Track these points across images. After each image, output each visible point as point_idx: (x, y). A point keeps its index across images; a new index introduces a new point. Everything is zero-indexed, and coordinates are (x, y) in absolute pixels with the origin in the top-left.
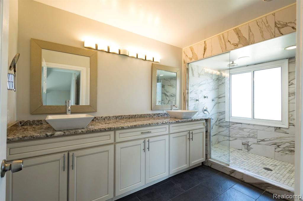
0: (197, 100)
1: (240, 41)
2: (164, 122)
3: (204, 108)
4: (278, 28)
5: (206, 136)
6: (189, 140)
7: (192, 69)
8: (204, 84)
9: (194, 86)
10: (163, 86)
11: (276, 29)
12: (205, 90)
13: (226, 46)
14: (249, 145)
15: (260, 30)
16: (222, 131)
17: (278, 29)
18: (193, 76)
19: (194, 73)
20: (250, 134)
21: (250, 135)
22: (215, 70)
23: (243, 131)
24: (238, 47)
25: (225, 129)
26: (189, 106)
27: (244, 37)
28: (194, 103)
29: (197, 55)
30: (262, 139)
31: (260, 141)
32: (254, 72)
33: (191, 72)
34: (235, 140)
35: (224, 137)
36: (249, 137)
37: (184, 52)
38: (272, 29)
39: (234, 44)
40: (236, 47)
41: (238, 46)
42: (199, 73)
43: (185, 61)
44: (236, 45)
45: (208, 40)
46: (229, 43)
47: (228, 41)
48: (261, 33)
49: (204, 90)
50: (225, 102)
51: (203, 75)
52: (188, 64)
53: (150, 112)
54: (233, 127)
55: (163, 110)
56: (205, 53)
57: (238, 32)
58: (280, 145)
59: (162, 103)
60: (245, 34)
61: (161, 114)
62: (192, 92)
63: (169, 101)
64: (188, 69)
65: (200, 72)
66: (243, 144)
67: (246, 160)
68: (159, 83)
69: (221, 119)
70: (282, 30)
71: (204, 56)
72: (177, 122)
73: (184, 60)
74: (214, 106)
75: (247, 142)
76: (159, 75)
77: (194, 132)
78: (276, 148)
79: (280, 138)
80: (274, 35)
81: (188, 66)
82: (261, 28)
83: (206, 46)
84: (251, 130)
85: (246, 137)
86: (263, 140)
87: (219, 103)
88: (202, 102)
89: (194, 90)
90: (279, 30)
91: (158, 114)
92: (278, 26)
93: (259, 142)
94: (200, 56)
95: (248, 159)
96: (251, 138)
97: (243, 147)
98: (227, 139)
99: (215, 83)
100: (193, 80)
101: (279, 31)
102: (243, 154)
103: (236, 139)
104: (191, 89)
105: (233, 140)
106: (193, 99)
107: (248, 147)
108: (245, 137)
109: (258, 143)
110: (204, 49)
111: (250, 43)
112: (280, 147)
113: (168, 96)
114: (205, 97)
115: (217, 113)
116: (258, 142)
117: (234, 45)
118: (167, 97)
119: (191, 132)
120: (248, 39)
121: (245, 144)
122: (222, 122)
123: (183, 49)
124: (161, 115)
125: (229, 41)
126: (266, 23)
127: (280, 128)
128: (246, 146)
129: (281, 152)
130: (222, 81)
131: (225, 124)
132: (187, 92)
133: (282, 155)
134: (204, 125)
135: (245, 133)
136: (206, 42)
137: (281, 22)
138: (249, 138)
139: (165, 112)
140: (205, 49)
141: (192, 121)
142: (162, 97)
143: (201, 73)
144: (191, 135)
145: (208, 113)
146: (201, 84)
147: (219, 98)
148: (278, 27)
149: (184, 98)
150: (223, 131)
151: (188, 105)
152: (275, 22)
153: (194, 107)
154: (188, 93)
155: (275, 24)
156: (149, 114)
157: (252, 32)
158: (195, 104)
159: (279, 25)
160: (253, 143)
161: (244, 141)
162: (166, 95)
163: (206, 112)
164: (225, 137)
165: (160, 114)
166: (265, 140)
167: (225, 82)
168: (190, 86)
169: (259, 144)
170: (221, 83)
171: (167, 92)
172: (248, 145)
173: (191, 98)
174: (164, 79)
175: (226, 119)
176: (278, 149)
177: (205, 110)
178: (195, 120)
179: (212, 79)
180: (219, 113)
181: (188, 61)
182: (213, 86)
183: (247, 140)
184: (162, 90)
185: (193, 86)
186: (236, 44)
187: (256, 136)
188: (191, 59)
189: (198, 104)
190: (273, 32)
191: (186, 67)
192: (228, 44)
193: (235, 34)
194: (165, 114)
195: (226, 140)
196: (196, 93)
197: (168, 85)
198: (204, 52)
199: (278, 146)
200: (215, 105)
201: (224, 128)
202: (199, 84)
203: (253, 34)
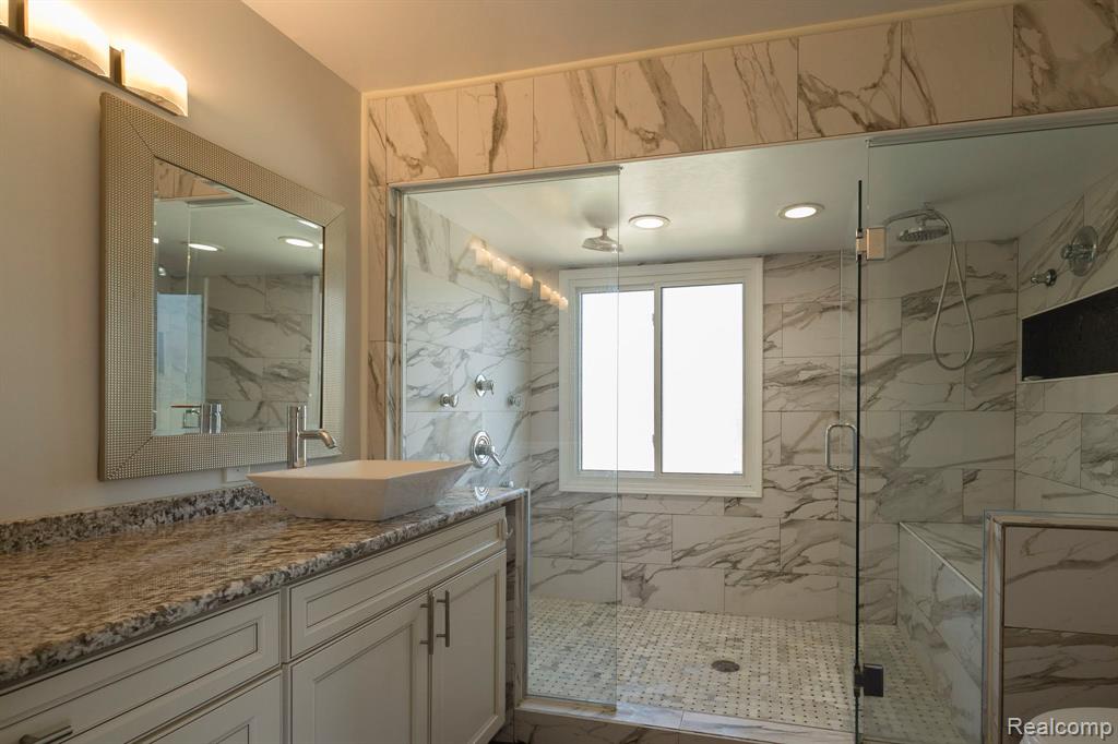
0: (444, 401)
1: (666, 125)
2: (236, 587)
3: (473, 441)
4: (810, 104)
5: (508, 587)
6: (430, 651)
7: (418, 231)
8: (475, 320)
9: (432, 326)
10: (217, 320)
11: (802, 105)
12: (478, 350)
13: (605, 132)
14: (647, 577)
15: (746, 95)
16: (544, 538)
17: (809, 109)
18: (427, 270)
19: (431, 250)
20: (649, 535)
21: (650, 538)
22: (514, 259)
23: (626, 524)
24: (657, 152)
25: (559, 524)
26: (404, 431)
27: (685, 110)
28: (429, 417)
29: (454, 150)
30: (687, 546)
31: (681, 554)
32: (664, 290)
33: (415, 247)
34: (596, 565)
35: (553, 563)
36: (646, 546)
37: (371, 116)
38: (788, 104)
39: (642, 133)
40: (652, 150)
41: (658, 146)
42: (451, 261)
43: (379, 173)
44: (649, 141)
45: (517, 80)
46: (619, 122)
47: (617, 112)
48: (749, 109)
49: (475, 351)
50: (556, 409)
51: (470, 273)
52: (399, 192)
53: (93, 500)
54: (590, 514)
55: (223, 470)
56: (501, 149)
57: (658, 80)
58: (738, 562)
59: (208, 421)
60: (689, 96)
61: (207, 497)
62: (417, 354)
63: (261, 403)
64: (394, 224)
65: (456, 259)
66: (624, 578)
67: (650, 646)
68: (186, 297)
69: (542, 486)
70: (822, 116)
71: (491, 161)
72: (348, 553)
73: (371, 168)
74: (514, 431)
75: (639, 568)
76: (186, 243)
77: (454, 587)
78: (727, 571)
79: (741, 534)
80: (795, 130)
81: (395, 202)
82: (748, 88)
83: (505, 109)
84: (653, 518)
85: (637, 547)
86: (690, 552)
87: (533, 413)
88: (467, 412)
89: (431, 348)
90: (810, 113)
91: (176, 504)
92: (811, 96)
93: (679, 559)
94: (471, 157)
95: (654, 639)
96: (654, 551)
97: (624, 590)
98: (564, 570)
99: (518, 323)
100: (423, 294)
101: (812, 118)
102: (630, 623)
103: (601, 562)
104: (412, 337)
105: (590, 568)
106: (423, 393)
107: (644, 587)
108: (631, 547)
109: (677, 564)
110: (491, 124)
111: (710, 147)
112: (739, 566)
113: (251, 377)
114: (479, 386)
115: (527, 458)
116: (674, 561)
117: (643, 139)
118: (247, 385)
119: (438, 594)
120: (698, 121)
121: (632, 575)
122: (549, 499)
123: (365, 96)
124: (201, 505)
125: (621, 111)
126: (767, 69)
127: (739, 499)
128: (636, 583)
129: (742, 582)
130: (545, 318)
131: (557, 505)
132: (390, 353)
133: (743, 594)
134: (499, 535)
135: (631, 534)
136: (507, 90)
137: (820, 85)
138: (647, 550)
139: (234, 480)
140: (499, 128)
141: (444, 525)
142: (210, 381)
143: (460, 261)
144: (439, 610)
145: (492, 463)
146: (462, 316)
147: (534, 391)
148: (810, 102)
149: (376, 385)
150: (550, 537)
151: (397, 429)
152: (799, 77)
153: (430, 438)
154: (397, 360)
155: (800, 85)
156: (79, 518)
157: (714, 95)
158: (433, 423)
159: (810, 90)
160: (658, 567)
161: (628, 565)
162: (236, 369)
163: (484, 459)
164: (559, 561)
165: (189, 501)
166: (697, 548)
167: (556, 324)
168: (409, 323)
169: (677, 568)
170: (541, 326)
171: (248, 355)
172: (642, 577)
173: (412, 388)
174: (225, 277)
175: (561, 483)
176: (736, 576)
177: (481, 451)
178: (462, 519)
179: (508, 300)
180: (535, 457)
181: (398, 174)
182: (509, 336)
183: (640, 560)
184: (210, 344)
185: (423, 322)
186: (650, 136)
187: (669, 539)
188: (417, 166)
189: (449, 418)
190: (791, 118)
191: (383, 208)
192: (613, 124)
193: (647, 84)
194: (238, 494)
195: (563, 574)
196: (438, 364)
197: (258, 317)
198: (496, 141)
199: (735, 565)
200: (517, 424)
201: (553, 521)
202: (453, 315)
203: (720, 106)
